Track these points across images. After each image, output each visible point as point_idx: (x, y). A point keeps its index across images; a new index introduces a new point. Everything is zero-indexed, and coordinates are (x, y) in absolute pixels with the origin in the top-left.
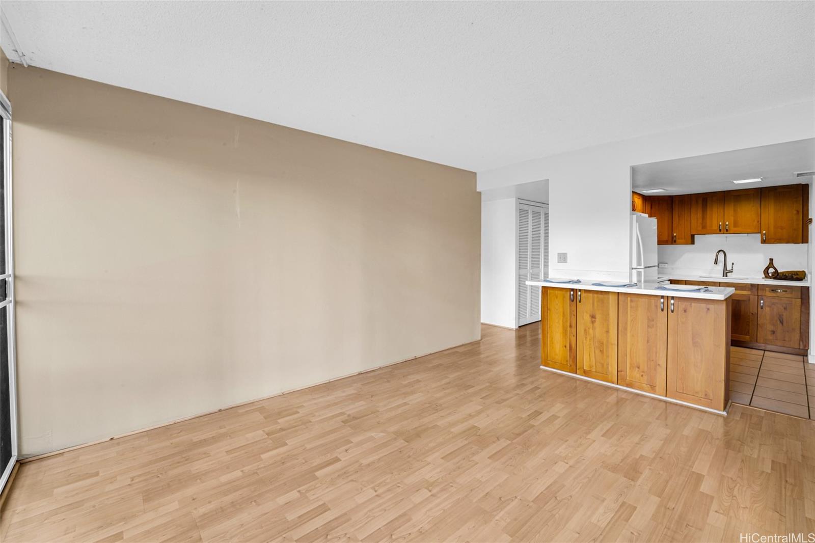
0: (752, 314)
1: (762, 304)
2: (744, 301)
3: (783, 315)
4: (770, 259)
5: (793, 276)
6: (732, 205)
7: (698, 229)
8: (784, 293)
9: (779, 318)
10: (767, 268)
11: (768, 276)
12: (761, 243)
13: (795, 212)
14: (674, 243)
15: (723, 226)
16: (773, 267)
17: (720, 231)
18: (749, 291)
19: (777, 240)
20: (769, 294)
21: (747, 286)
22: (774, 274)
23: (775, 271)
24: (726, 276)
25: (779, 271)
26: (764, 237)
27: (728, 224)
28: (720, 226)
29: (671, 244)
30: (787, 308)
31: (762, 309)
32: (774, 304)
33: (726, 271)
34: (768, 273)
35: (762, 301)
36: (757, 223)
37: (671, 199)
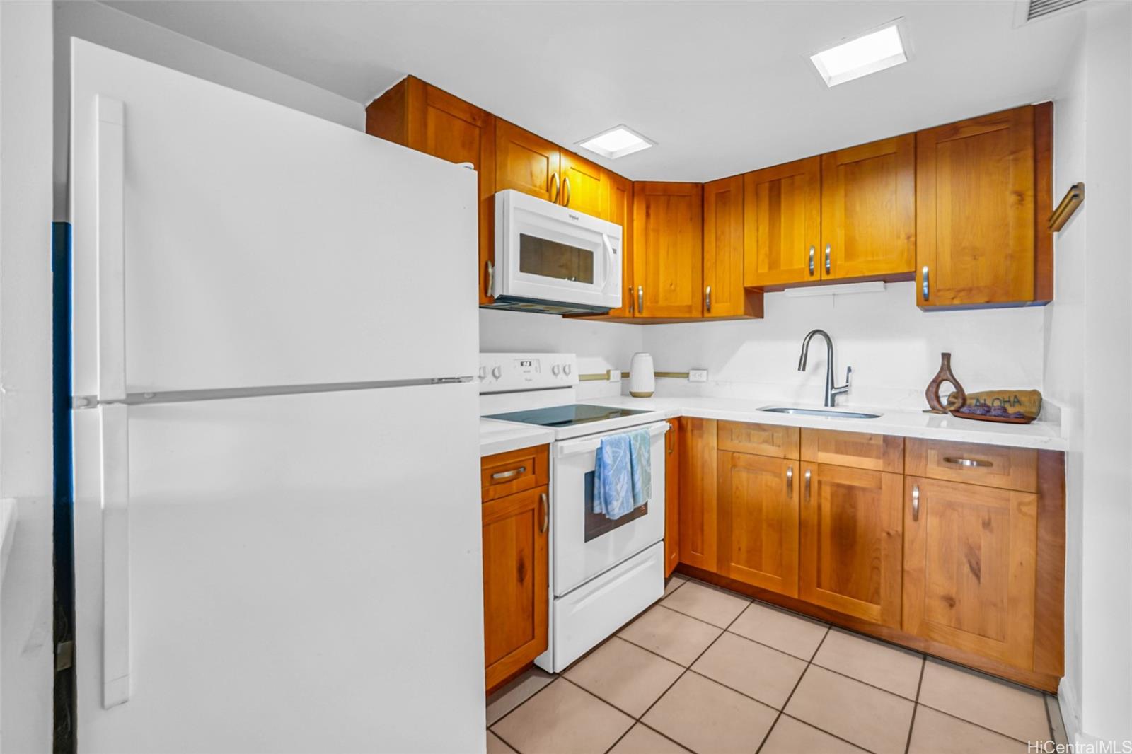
0: (889, 534)
1: (916, 502)
2: (864, 489)
3: (979, 548)
4: (944, 355)
5: (1007, 406)
6: (842, 192)
7: (760, 271)
8: (983, 470)
9: (966, 556)
10: (937, 383)
11: (940, 408)
12: (918, 305)
13: (1012, 199)
14: (706, 315)
15: (817, 259)
16: (952, 379)
17: (812, 273)
18: (878, 458)
19: (960, 291)
20: (936, 470)
21: (873, 442)
22: (953, 400)
23: (957, 392)
24: (833, 405)
25: (968, 391)
26: (926, 291)
27: (831, 251)
28: (811, 259)
29: (700, 316)
30: (994, 524)
31: (916, 518)
32: (950, 506)
33: (831, 390)
34: (938, 398)
35: (916, 494)
36: (906, 241)
37: (700, 193)
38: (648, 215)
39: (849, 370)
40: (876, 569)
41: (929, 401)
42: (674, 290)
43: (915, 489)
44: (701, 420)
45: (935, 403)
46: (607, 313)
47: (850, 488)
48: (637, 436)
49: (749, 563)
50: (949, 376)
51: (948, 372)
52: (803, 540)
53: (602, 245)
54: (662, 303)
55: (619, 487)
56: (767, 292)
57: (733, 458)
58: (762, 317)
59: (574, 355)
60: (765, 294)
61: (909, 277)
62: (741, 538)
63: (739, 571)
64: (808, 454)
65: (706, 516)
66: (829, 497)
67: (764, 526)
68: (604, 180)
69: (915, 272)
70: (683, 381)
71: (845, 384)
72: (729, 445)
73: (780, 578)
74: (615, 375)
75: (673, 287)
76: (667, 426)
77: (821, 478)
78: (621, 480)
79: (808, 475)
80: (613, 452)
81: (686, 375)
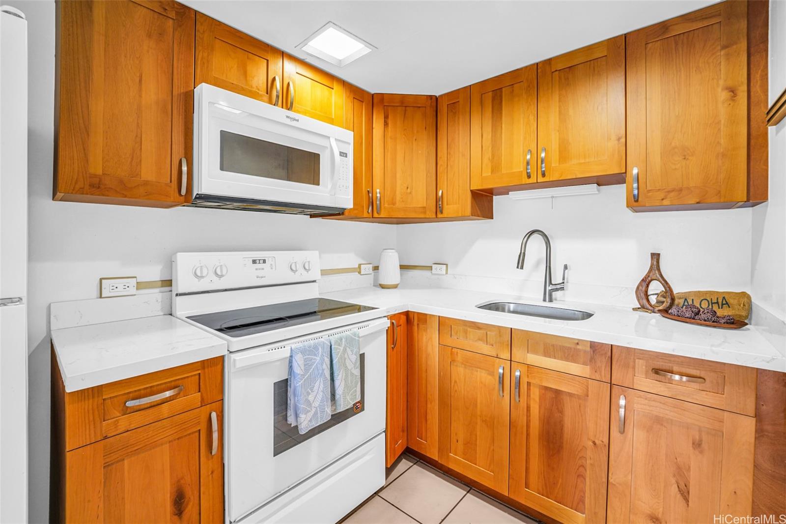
0: (594, 443)
1: (622, 411)
2: (570, 395)
3: (689, 469)
4: (653, 255)
5: (715, 308)
6: (556, 97)
7: (484, 175)
8: (695, 386)
9: (674, 476)
10: (646, 282)
11: (650, 308)
12: (627, 207)
13: (723, 95)
14: (439, 215)
15: (533, 163)
16: (661, 280)
17: (529, 177)
18: (584, 364)
19: (669, 192)
20: (645, 383)
21: (579, 347)
22: (662, 299)
23: (666, 292)
24: (551, 300)
25: (676, 290)
26: (636, 192)
27: (545, 155)
28: (528, 163)
29: (434, 216)
30: (705, 445)
31: (622, 431)
32: (659, 421)
33: (549, 286)
34: (647, 296)
35: (622, 402)
36: (616, 142)
37: (434, 104)
38: (386, 124)
39: (566, 267)
40: (581, 476)
41: (638, 300)
42: (410, 193)
43: (622, 397)
44: (426, 315)
45: (645, 302)
46: (343, 214)
47: (557, 392)
48: (341, 339)
49: (465, 455)
50: (658, 276)
51: (657, 272)
52: (512, 440)
53: (329, 147)
54: (398, 205)
55: (311, 398)
56: (496, 195)
57: (452, 353)
58: (493, 219)
59: (317, 253)
60: (494, 197)
61: (619, 179)
62: (459, 431)
63: (456, 461)
64: (519, 354)
65: (429, 406)
66: (537, 399)
67: (479, 421)
68: (337, 88)
69: (626, 173)
70: (426, 273)
71: (561, 281)
72: (449, 341)
73: (492, 474)
74: (367, 269)
75: (409, 190)
76: (387, 323)
77: (530, 381)
78: (316, 388)
79: (518, 374)
80: (305, 360)
81: (430, 268)
